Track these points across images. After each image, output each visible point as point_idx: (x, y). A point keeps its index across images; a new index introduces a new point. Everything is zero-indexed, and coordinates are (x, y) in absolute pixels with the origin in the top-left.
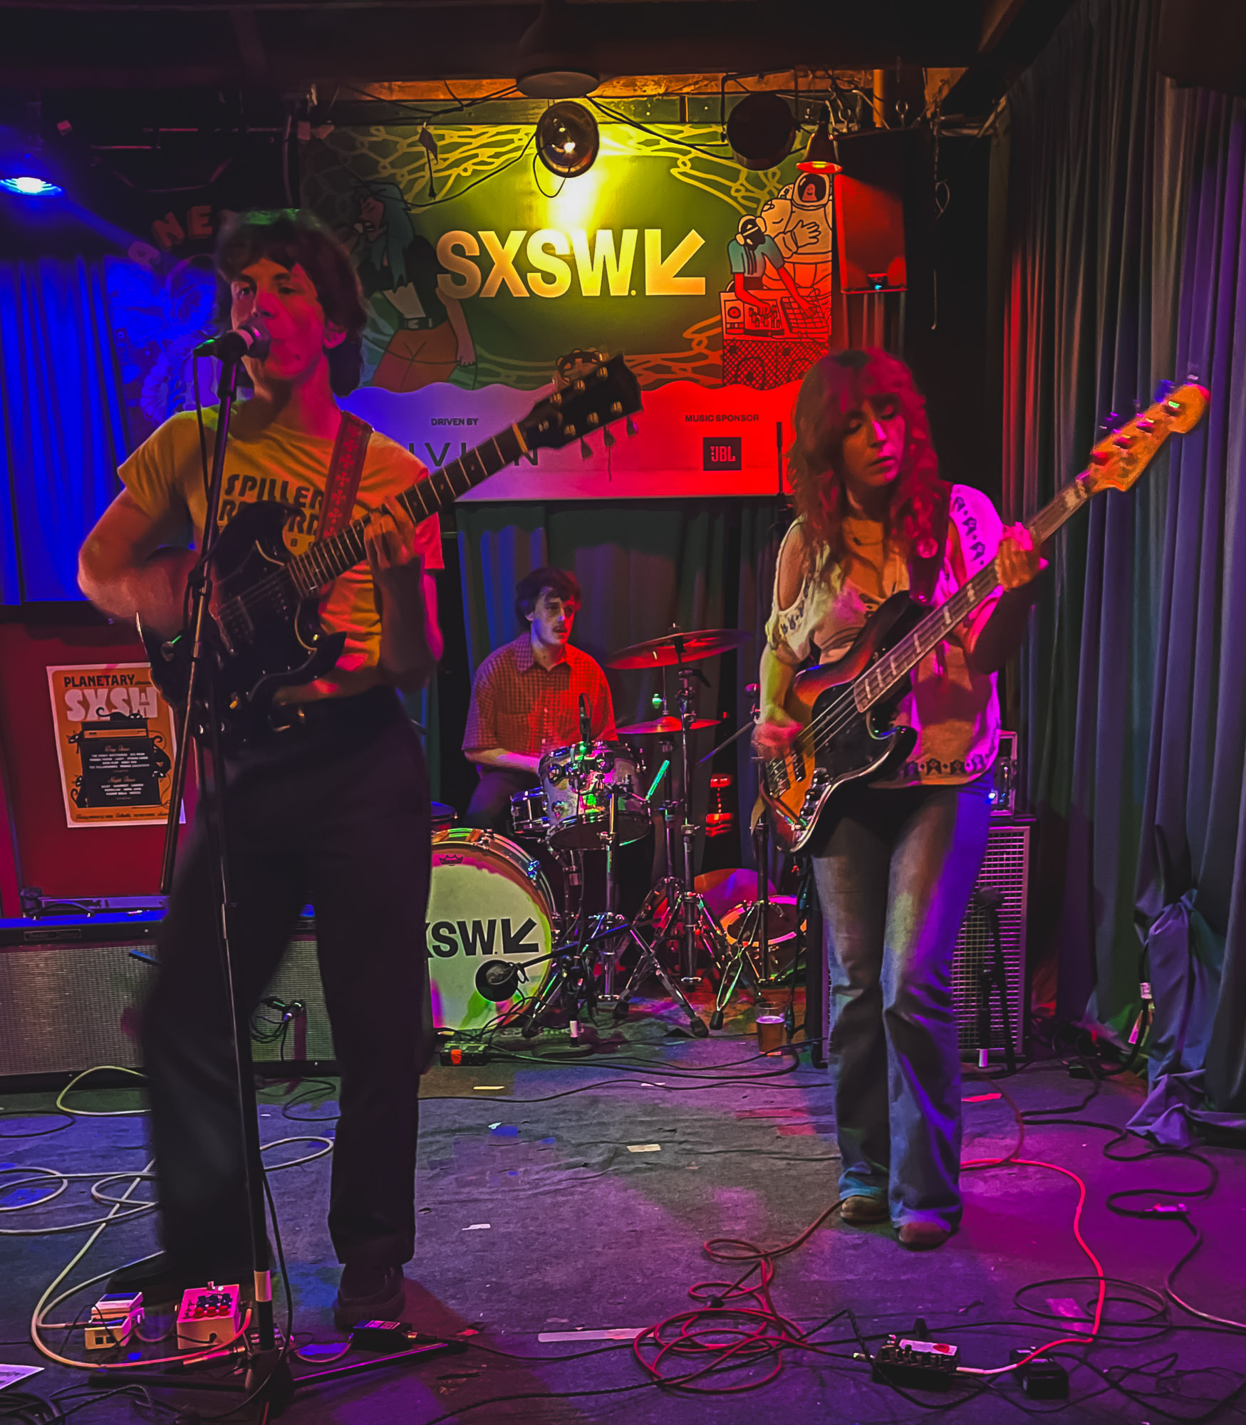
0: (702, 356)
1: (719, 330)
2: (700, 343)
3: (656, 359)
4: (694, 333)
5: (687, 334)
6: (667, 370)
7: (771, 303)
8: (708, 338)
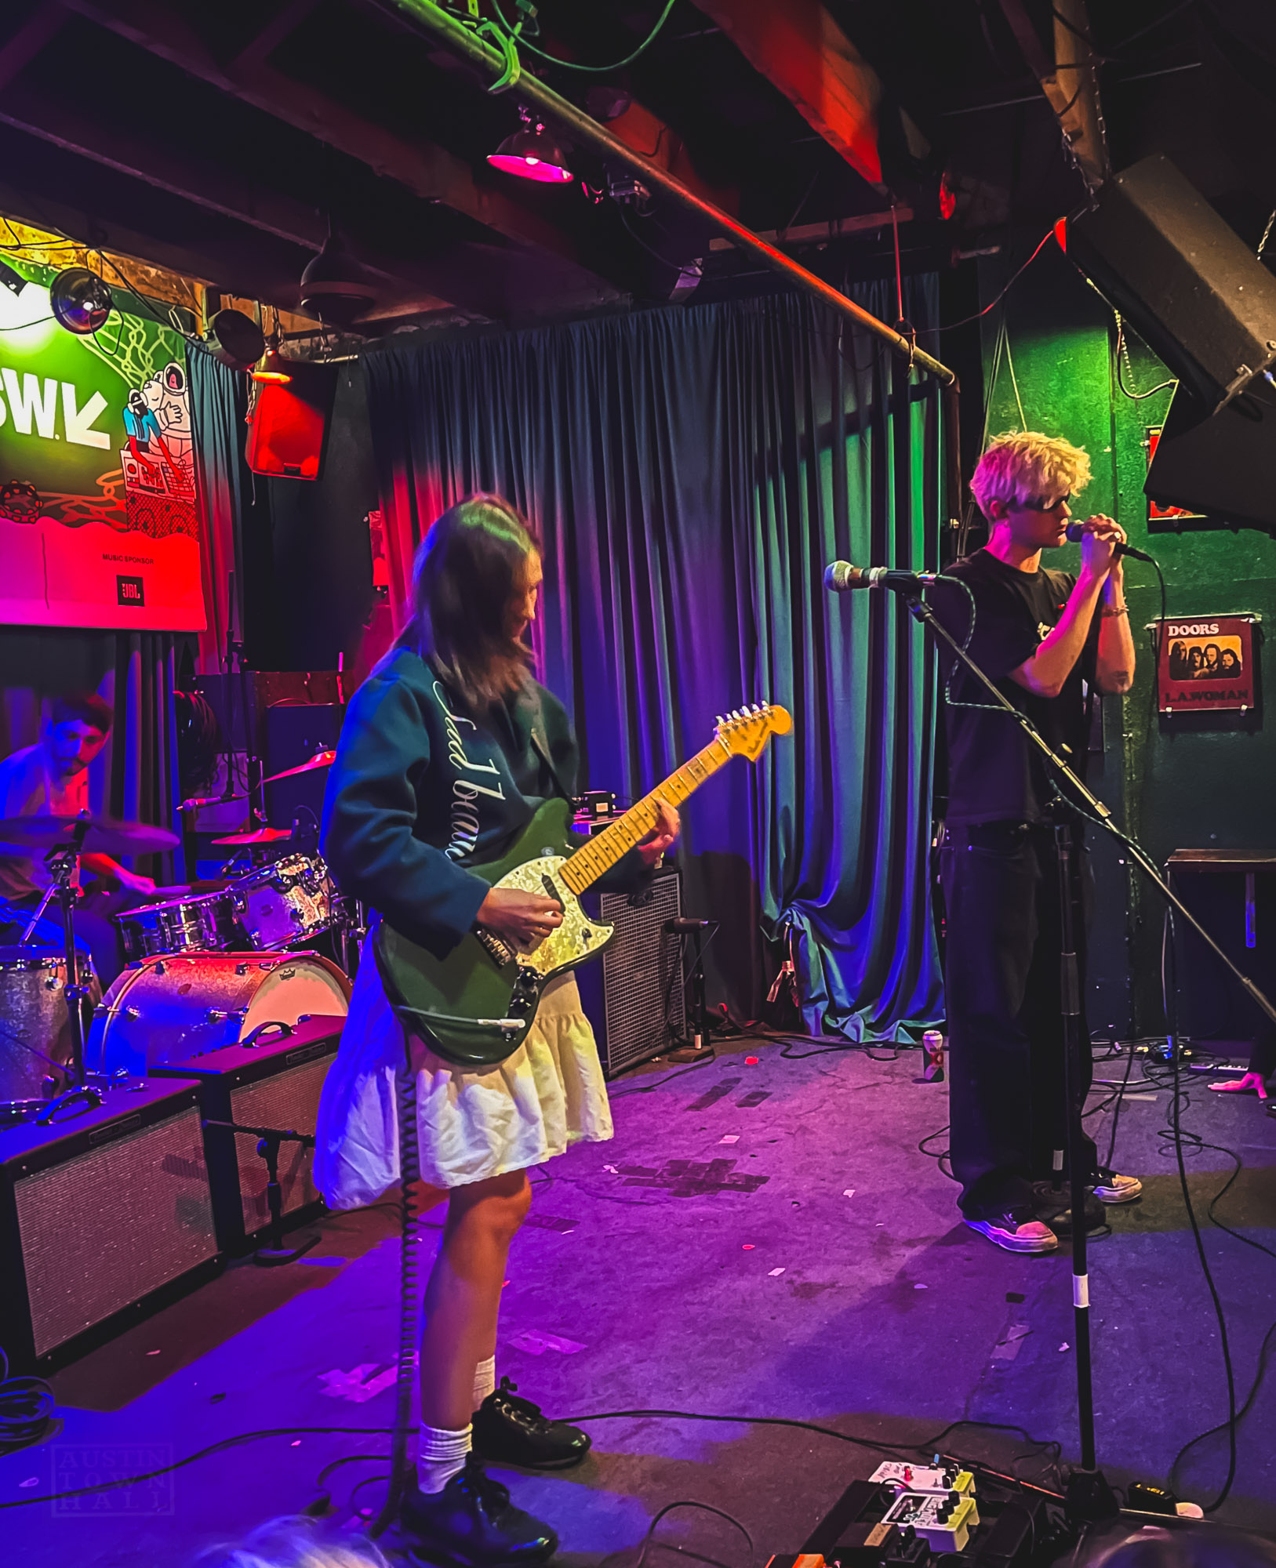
0: (109, 502)
1: (121, 482)
2: (109, 491)
3: (78, 499)
4: (104, 481)
5: (100, 481)
6: (85, 511)
7: (156, 466)
8: (115, 487)
